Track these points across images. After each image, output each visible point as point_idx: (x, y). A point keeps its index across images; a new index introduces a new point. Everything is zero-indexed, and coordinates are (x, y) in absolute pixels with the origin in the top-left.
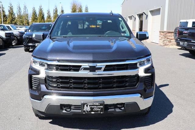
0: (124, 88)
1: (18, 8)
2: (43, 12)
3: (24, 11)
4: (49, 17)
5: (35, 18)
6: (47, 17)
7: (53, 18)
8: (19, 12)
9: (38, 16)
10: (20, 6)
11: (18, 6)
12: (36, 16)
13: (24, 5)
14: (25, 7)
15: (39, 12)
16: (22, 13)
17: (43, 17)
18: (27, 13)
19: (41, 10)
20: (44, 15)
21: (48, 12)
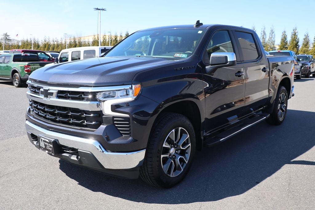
0: (79, 128)
1: (262, 34)
2: (298, 37)
3: (270, 37)
4: (306, 44)
5: (284, 47)
6: (303, 44)
7: (312, 46)
8: (263, 38)
9: (290, 43)
10: (265, 30)
11: (263, 31)
12: (286, 44)
13: (271, 28)
14: (272, 32)
15: (292, 38)
16: (267, 39)
17: (296, 45)
18: (273, 40)
19: (294, 35)
20: (298, 42)
21: (305, 37)
